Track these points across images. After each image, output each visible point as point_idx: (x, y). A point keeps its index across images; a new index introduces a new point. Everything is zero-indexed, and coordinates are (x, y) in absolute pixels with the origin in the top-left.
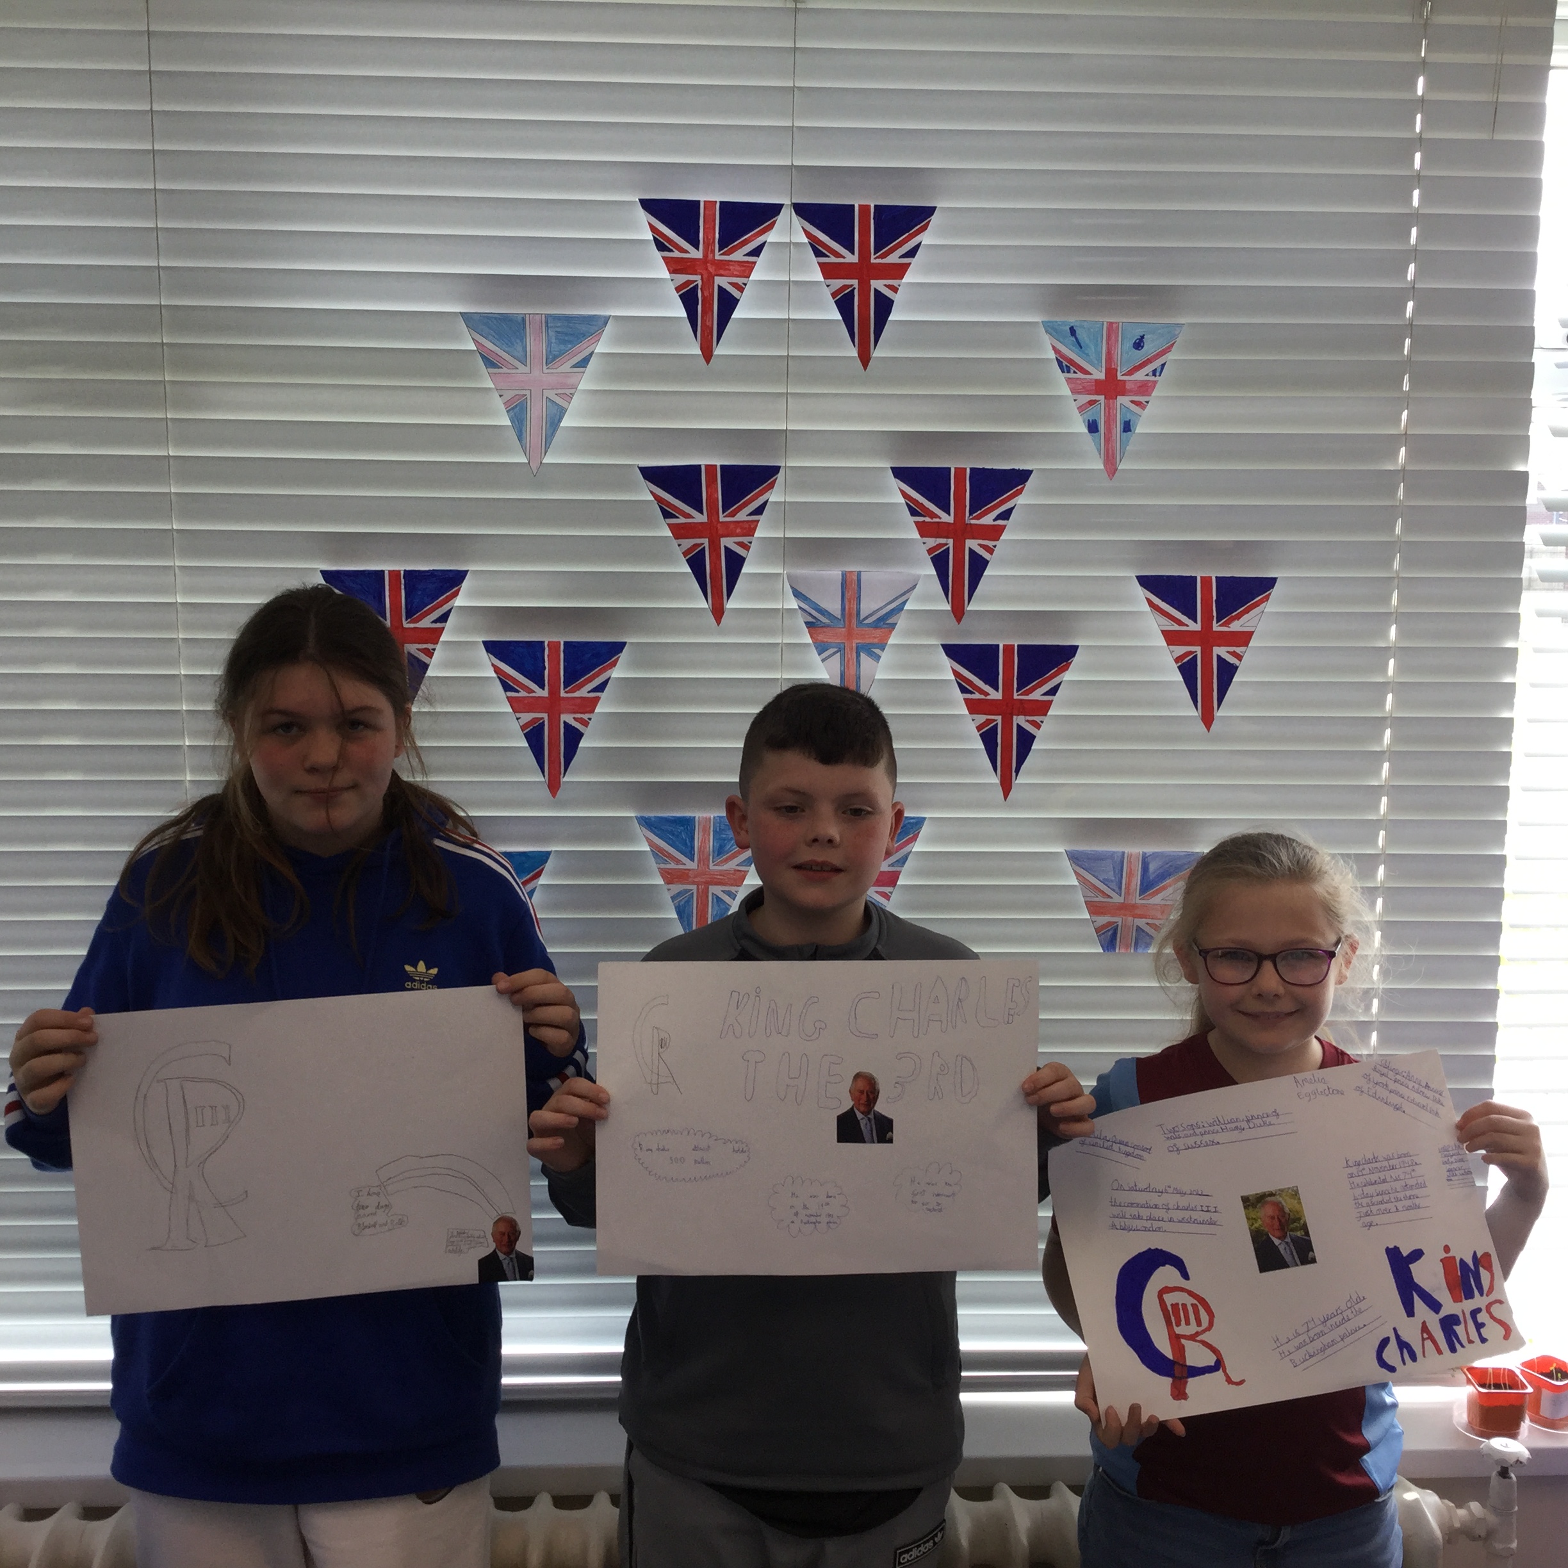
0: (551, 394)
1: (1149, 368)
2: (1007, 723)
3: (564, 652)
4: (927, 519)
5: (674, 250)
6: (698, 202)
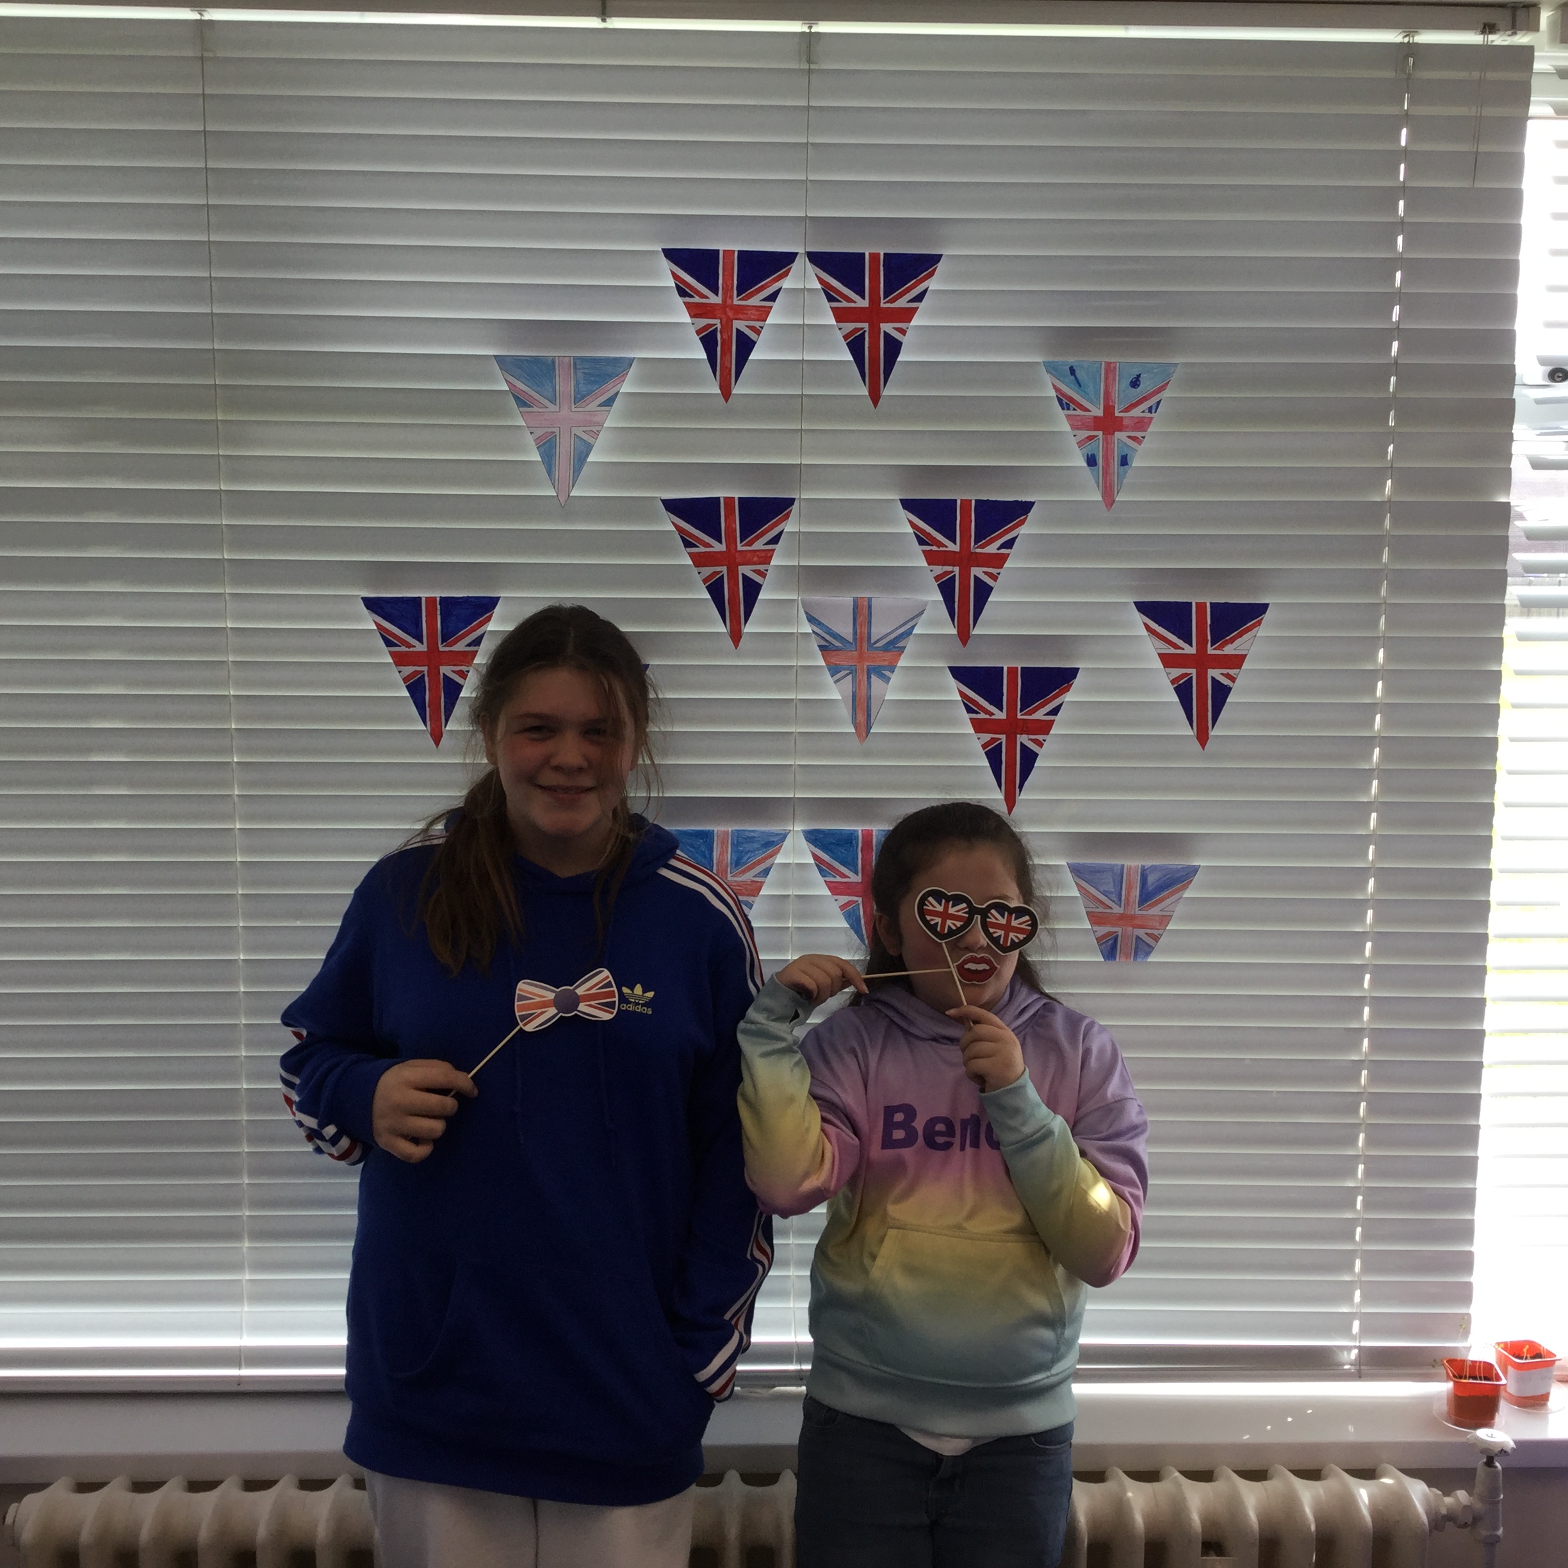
0: (579, 431)
1: (1145, 406)
2: (1011, 741)
4: (935, 548)
5: (695, 295)
6: (718, 251)
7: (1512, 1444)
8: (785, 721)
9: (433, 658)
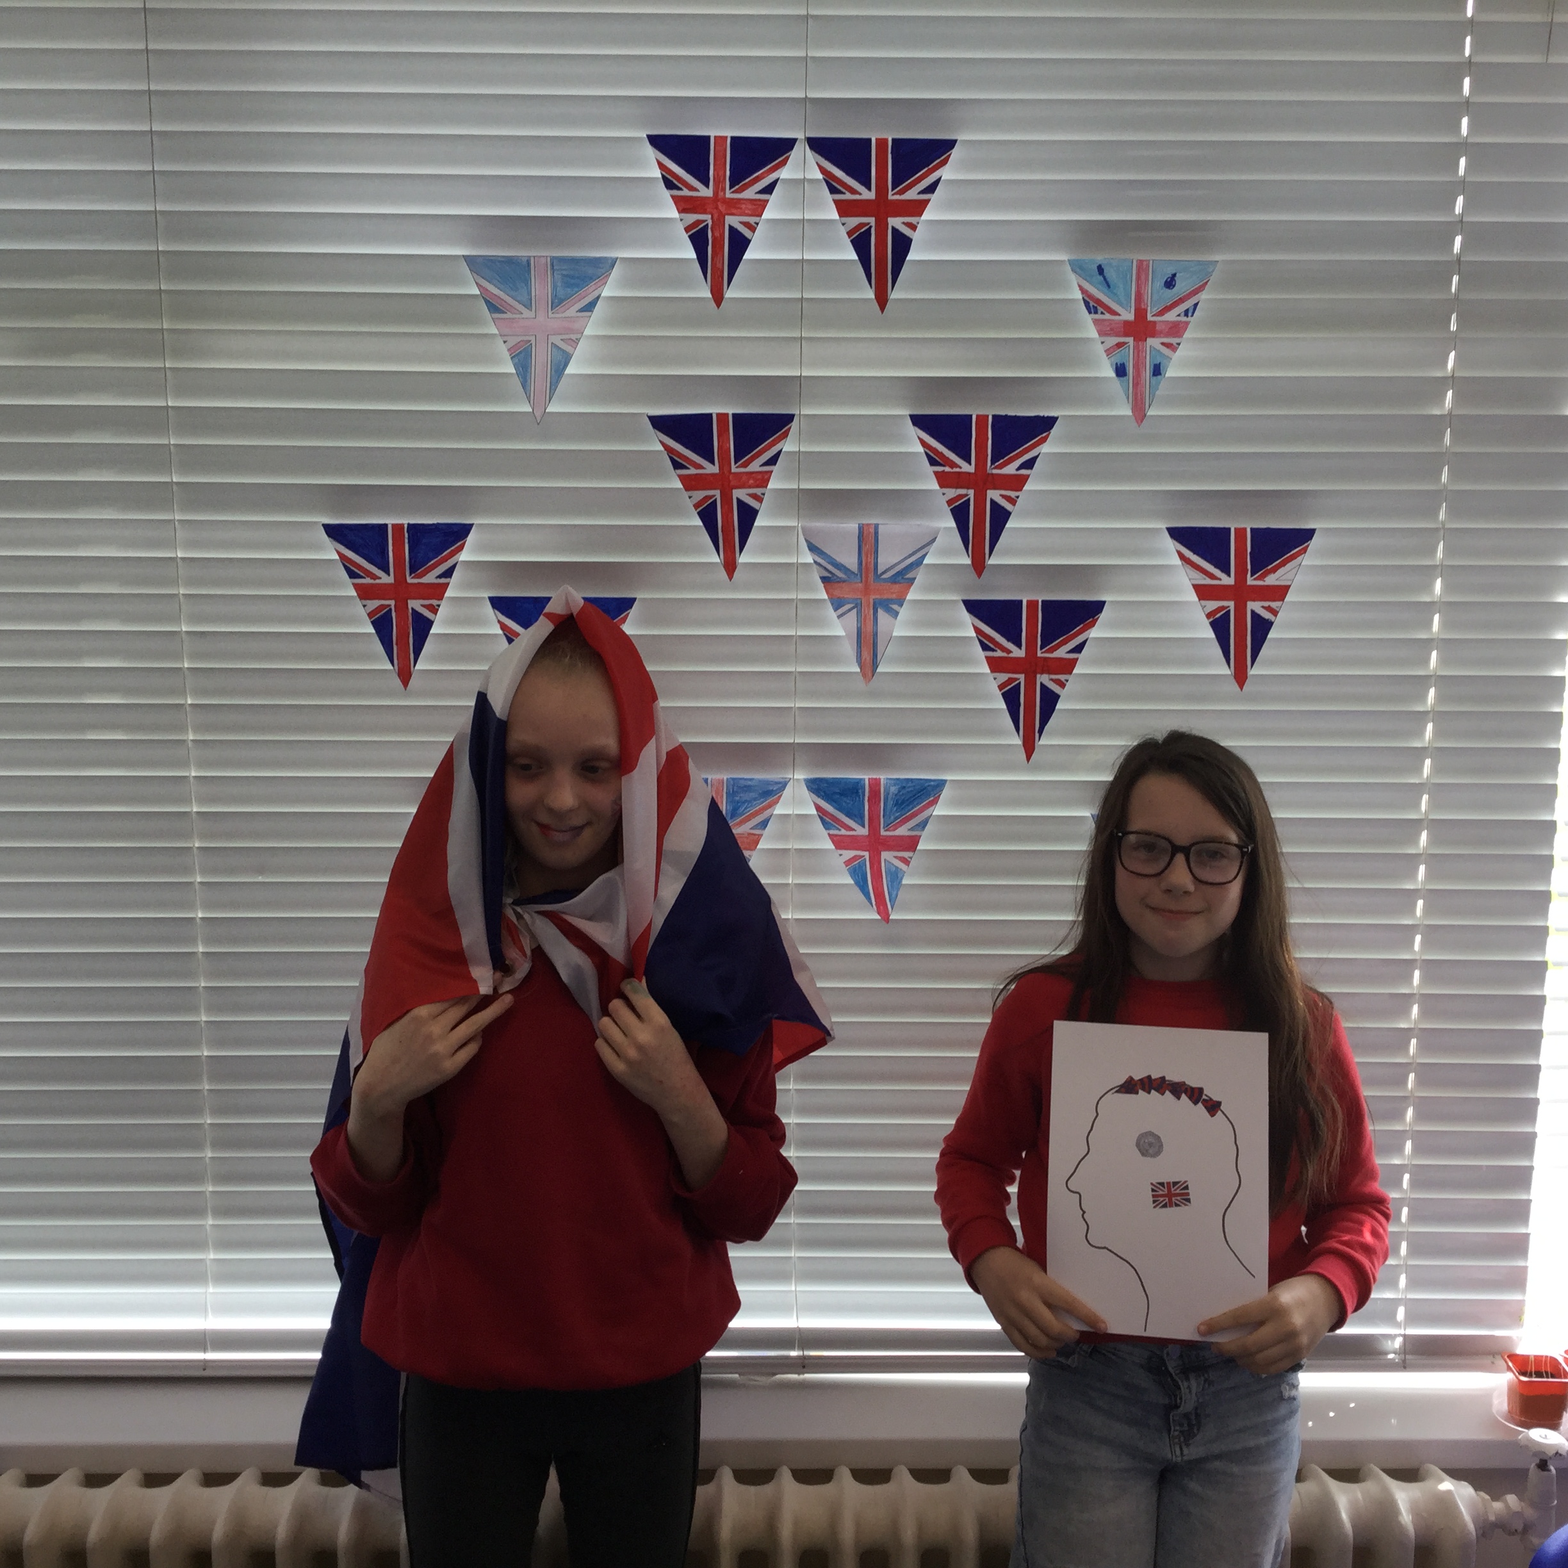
0: (556, 340)
1: (1180, 309)
2: (1031, 682)
4: (947, 469)
5: (683, 188)
6: (708, 138)
8: (783, 659)
9: (400, 591)
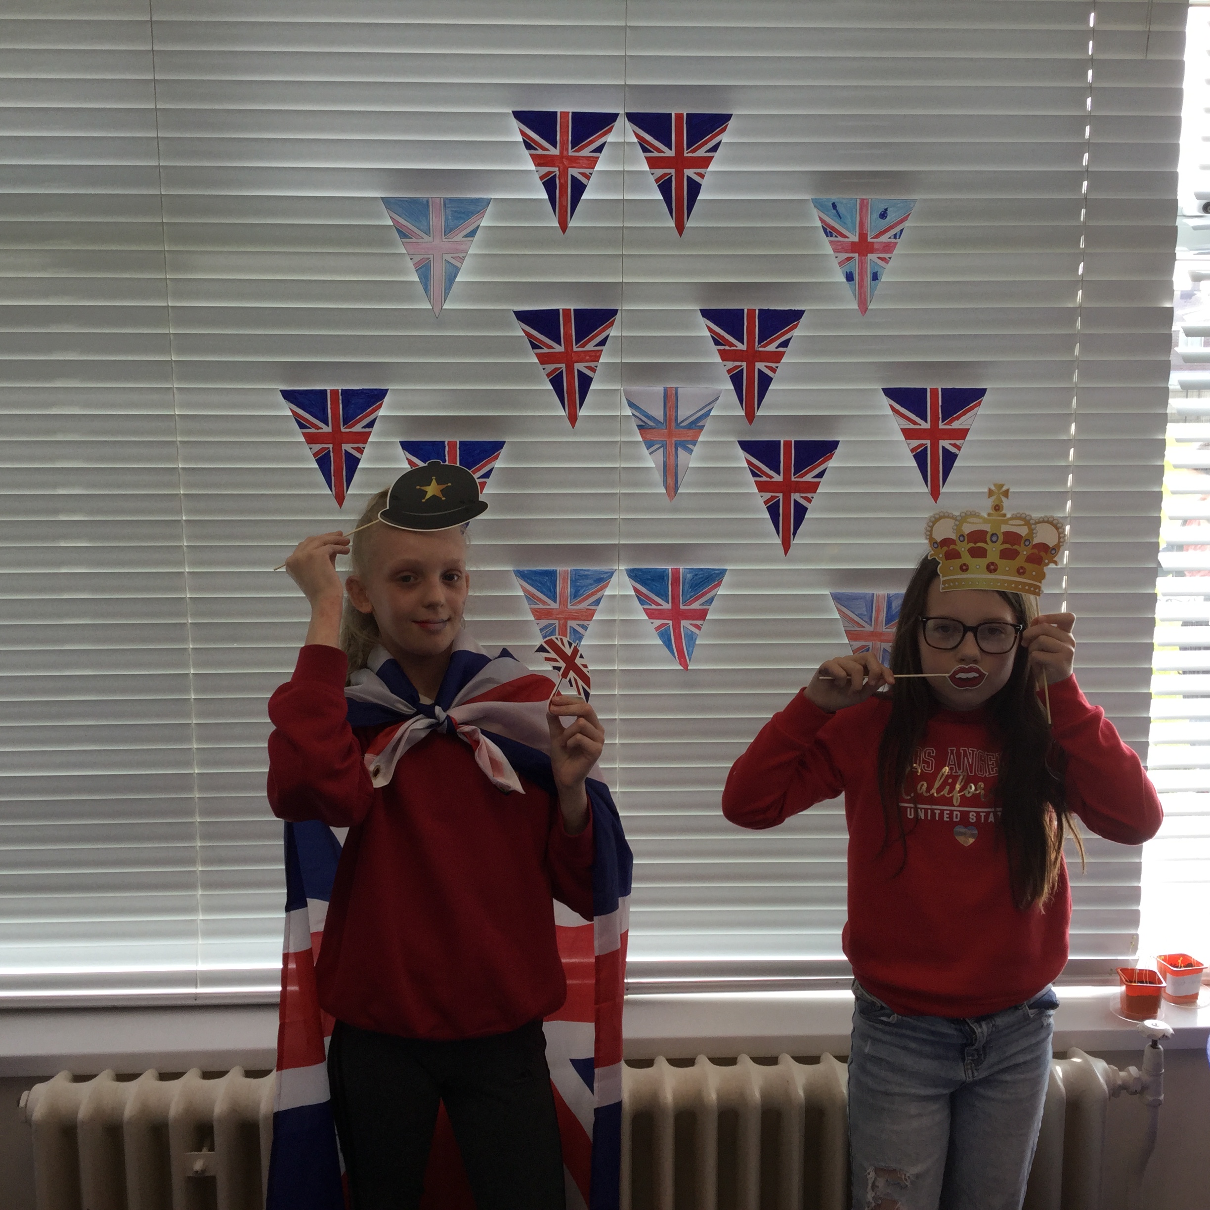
0: (448, 257)
1: (891, 233)
2: (787, 498)
3: (459, 448)
4: (727, 348)
5: (538, 148)
6: (556, 113)
7: (1171, 1031)
8: (612, 485)
9: (337, 438)
